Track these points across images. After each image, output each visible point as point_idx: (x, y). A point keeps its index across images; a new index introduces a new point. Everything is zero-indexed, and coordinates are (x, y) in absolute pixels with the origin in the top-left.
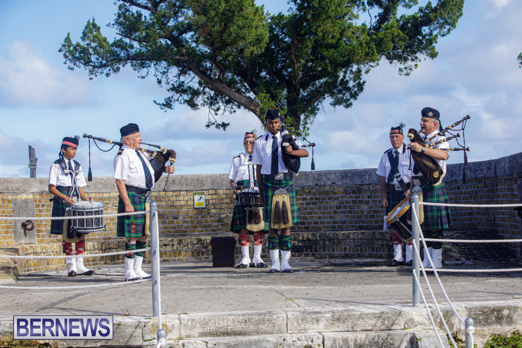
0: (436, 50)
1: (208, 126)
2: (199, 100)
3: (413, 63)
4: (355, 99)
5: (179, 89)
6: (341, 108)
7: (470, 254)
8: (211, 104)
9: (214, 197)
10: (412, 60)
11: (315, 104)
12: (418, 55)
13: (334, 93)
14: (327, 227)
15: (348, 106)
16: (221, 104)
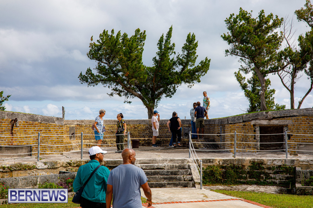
0: (200, 80)
1: (125, 102)
2: (122, 94)
3: (192, 84)
4: (173, 95)
5: (116, 90)
6: (168, 98)
7: (206, 146)
8: (126, 95)
9: (129, 127)
10: (192, 83)
11: (160, 96)
12: (194, 81)
13: (166, 93)
14: (164, 137)
15: (170, 97)
16: (129, 95)
